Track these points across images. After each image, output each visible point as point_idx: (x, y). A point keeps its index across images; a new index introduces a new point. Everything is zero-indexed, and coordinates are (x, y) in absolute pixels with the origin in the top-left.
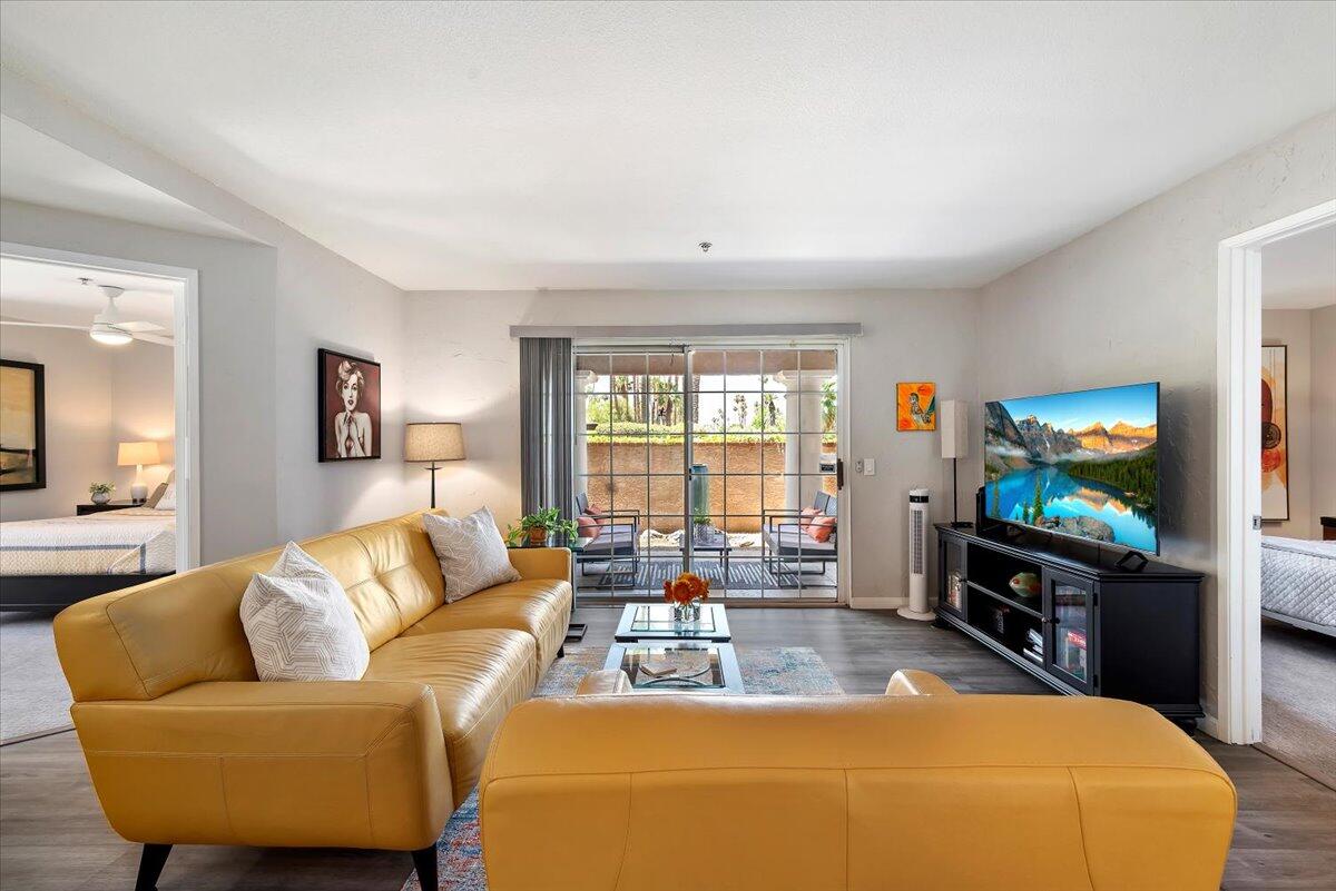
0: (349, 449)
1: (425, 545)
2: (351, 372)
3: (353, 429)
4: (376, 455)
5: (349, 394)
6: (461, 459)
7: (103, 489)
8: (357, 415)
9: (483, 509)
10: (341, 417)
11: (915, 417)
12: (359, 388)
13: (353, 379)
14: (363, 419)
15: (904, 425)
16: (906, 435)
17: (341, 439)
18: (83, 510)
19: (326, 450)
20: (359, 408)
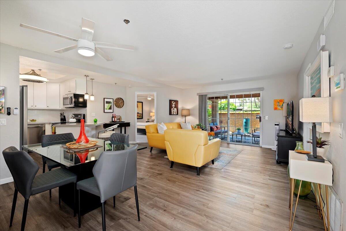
0: (173, 113)
1: (180, 126)
2: (174, 102)
3: (174, 110)
4: (177, 114)
5: (173, 106)
6: (189, 115)
7: (148, 119)
8: (174, 108)
9: (189, 122)
10: (172, 109)
11: (278, 107)
12: (175, 104)
13: (174, 103)
14: (176, 109)
15: (276, 109)
16: (276, 111)
17: (172, 112)
18: (146, 122)
19: (170, 114)
20: (175, 108)
